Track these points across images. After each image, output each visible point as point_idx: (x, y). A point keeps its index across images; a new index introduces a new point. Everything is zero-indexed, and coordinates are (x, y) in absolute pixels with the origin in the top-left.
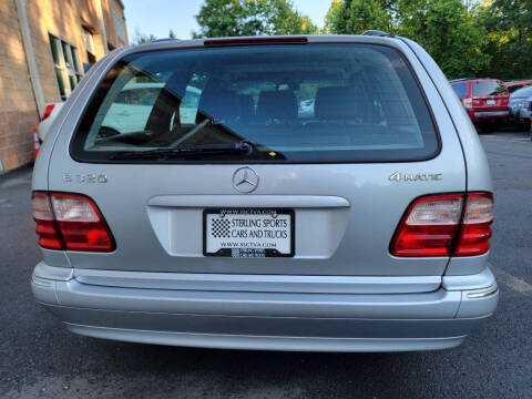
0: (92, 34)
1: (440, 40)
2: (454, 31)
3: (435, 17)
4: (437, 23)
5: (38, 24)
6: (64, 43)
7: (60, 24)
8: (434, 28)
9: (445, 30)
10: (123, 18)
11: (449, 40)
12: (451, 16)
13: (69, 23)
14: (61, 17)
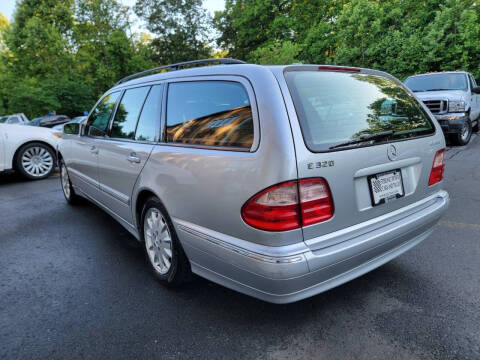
1: (119, 68)
2: (129, 61)
3: (112, 48)
4: (114, 53)
8: (113, 57)
9: (122, 60)
11: (127, 68)
12: (125, 49)
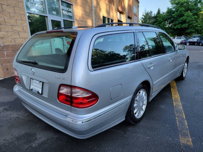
0: (123, 14)
5: (100, 14)
6: (108, 19)
7: (108, 13)
10: (138, 6)
13: (112, 12)
14: (109, 10)
